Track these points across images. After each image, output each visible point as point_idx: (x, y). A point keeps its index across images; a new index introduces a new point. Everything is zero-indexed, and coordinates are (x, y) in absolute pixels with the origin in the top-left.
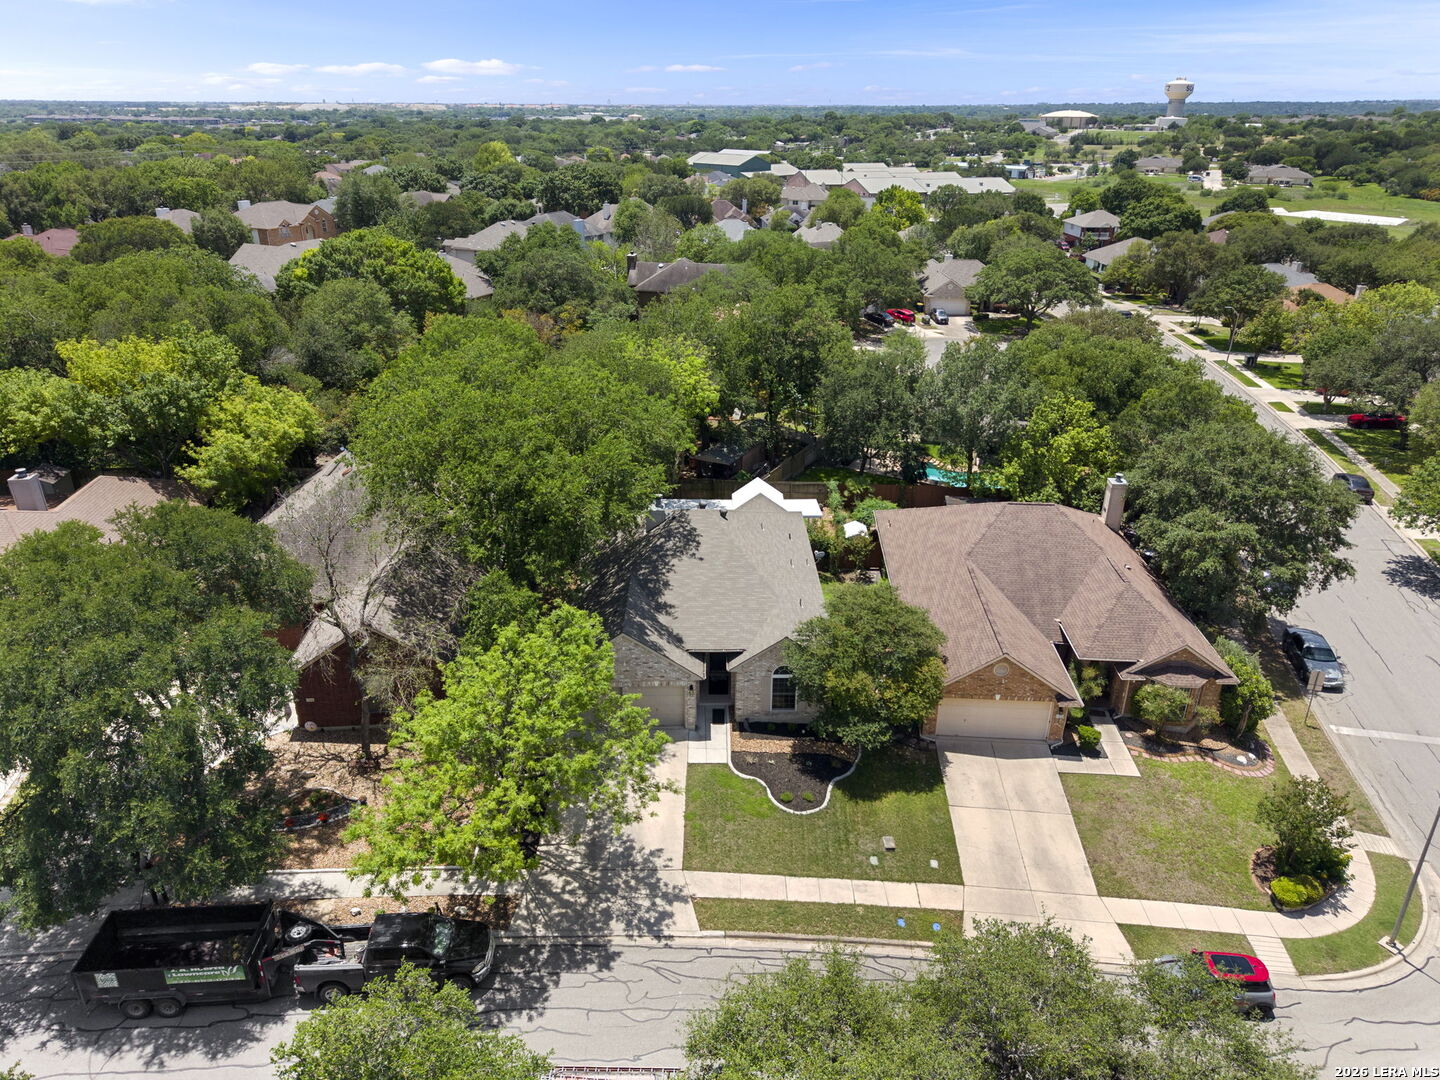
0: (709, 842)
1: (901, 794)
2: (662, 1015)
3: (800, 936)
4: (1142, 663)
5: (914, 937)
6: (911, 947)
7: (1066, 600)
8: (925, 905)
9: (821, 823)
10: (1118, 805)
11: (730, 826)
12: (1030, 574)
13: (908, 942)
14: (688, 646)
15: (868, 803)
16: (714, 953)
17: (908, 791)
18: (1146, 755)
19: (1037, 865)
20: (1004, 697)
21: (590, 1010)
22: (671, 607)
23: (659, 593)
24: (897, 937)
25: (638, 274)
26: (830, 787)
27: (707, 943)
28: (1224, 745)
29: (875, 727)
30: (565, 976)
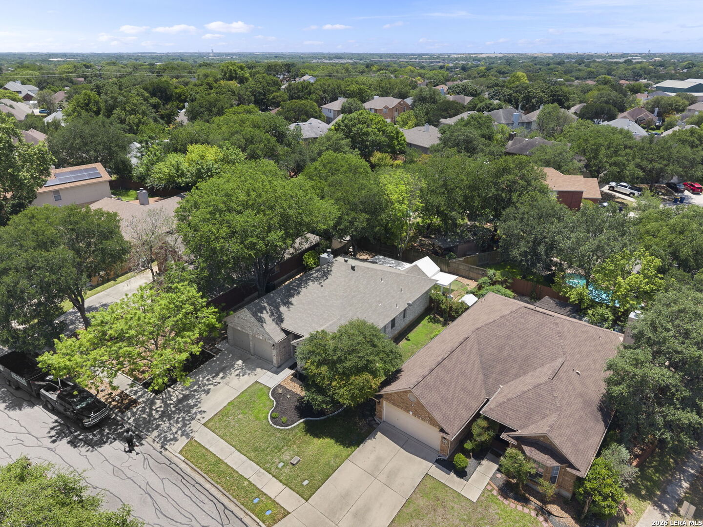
0: (225, 418)
1: (333, 441)
2: (124, 477)
3: (209, 479)
4: (520, 433)
5: (252, 510)
6: (247, 514)
7: (517, 376)
8: (277, 500)
9: (278, 435)
10: (440, 510)
11: (240, 416)
12: (505, 353)
13: (247, 511)
14: (284, 325)
15: (312, 437)
16: (173, 466)
17: (337, 441)
18: (495, 493)
19: (355, 515)
20: (415, 414)
21: (107, 460)
22: (292, 304)
23: (293, 296)
24: (245, 506)
25: (513, 143)
26: (302, 420)
27: (176, 460)
28: (567, 515)
29: (320, 398)
30: (117, 442)
